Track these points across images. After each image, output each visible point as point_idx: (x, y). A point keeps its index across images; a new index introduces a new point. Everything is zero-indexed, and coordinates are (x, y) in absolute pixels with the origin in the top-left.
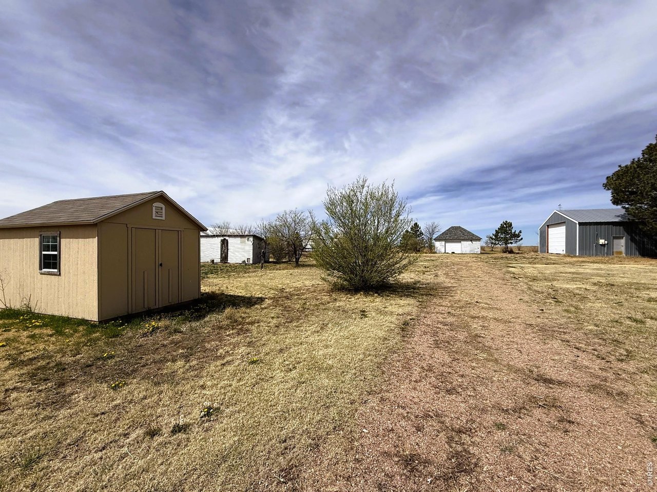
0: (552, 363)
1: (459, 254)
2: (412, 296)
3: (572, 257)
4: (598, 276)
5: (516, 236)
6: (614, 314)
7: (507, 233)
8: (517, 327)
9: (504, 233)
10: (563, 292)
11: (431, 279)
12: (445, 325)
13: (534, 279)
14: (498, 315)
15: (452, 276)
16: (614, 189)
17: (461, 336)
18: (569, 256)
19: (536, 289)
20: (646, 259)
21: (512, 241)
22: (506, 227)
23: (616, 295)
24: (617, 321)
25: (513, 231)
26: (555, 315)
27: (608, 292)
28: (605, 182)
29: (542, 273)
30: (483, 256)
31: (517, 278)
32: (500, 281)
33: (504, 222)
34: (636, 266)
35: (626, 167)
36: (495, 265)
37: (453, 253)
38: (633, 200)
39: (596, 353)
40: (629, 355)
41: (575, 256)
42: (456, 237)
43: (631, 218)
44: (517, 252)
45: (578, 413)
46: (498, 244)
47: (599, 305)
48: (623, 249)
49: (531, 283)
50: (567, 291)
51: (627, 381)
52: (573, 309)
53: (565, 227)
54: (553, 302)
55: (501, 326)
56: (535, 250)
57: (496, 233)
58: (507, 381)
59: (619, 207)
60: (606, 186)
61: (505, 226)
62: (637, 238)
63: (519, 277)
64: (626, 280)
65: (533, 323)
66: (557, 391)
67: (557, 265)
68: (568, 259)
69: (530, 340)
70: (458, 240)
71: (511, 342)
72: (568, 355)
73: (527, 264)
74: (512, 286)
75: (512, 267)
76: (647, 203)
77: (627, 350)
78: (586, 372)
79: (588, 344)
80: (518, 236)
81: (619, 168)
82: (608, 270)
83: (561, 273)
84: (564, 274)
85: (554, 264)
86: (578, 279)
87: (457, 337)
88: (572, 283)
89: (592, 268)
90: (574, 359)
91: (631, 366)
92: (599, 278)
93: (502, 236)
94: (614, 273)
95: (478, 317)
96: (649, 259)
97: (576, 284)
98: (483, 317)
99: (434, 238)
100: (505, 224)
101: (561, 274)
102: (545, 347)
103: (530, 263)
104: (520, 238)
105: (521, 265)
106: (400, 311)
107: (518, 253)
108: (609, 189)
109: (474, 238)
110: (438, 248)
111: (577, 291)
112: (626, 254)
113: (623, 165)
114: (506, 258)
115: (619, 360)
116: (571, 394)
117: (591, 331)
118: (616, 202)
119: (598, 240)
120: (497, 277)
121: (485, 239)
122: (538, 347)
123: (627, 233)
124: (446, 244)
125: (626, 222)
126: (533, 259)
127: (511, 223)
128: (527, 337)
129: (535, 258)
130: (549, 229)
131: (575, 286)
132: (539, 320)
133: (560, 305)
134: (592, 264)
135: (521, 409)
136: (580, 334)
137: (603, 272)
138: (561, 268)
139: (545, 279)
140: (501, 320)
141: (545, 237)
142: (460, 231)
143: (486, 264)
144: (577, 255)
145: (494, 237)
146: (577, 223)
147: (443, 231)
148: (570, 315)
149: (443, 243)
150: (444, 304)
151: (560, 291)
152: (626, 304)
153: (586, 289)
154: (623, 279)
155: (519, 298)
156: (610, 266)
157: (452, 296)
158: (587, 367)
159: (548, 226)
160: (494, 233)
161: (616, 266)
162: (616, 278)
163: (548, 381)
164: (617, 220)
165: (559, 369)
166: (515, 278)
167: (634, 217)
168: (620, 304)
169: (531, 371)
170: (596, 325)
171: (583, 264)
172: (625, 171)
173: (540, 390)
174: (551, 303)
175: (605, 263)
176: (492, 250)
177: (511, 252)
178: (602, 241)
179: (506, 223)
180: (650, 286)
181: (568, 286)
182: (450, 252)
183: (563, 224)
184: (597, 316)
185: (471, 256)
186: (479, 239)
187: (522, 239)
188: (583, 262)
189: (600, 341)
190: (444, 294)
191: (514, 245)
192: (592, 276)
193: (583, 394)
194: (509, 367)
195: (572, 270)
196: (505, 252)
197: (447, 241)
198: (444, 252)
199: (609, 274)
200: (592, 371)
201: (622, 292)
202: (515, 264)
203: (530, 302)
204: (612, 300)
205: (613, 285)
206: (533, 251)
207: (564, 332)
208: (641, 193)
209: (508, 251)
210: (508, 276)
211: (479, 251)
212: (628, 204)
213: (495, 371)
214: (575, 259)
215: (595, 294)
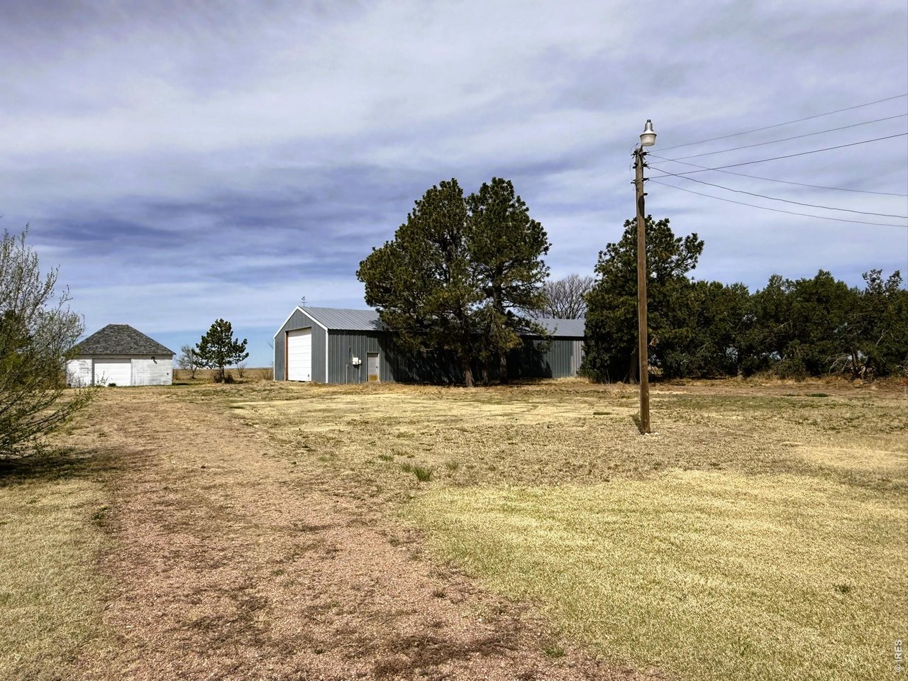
0: (314, 514)
1: (126, 387)
2: (75, 476)
3: (320, 386)
4: (352, 413)
5: (238, 349)
6: (368, 455)
7: (223, 342)
8: (270, 488)
9: (218, 344)
10: (314, 438)
11: (94, 441)
12: (170, 505)
13: (276, 424)
14: (240, 478)
15: (136, 432)
16: (368, 281)
17: (202, 512)
18: (316, 385)
19: (281, 437)
20: (400, 385)
21: (231, 359)
22: (222, 331)
23: (370, 435)
24: (370, 462)
25: (233, 340)
26: (310, 466)
27: (362, 432)
28: (359, 268)
29: (284, 414)
30: (181, 391)
31: (251, 425)
32: (227, 433)
33: (217, 322)
34: (391, 395)
35: (380, 250)
36: (209, 405)
37: (113, 385)
38: (386, 301)
39: (353, 495)
40: (380, 490)
41: (324, 385)
42: (119, 348)
43: (386, 326)
44: (239, 379)
45: (341, 544)
46: (207, 364)
47: (354, 448)
48: (378, 372)
49: (272, 431)
50: (320, 435)
51: (377, 511)
52: (328, 456)
53: (310, 336)
54: (305, 452)
55: (250, 491)
56: (266, 375)
57: (203, 342)
58: (274, 540)
59: (373, 309)
60: (359, 276)
61: (219, 329)
62: (392, 355)
63: (254, 424)
64: (379, 415)
65: (288, 479)
66: (322, 534)
67: (302, 401)
68: (316, 390)
69: (288, 498)
70: (124, 355)
71: (267, 504)
72: (329, 504)
73: (259, 400)
74: (248, 438)
75: (238, 408)
76: (401, 307)
77: (377, 486)
78: (345, 513)
79: (345, 489)
80: (241, 349)
81: (373, 252)
82: (362, 403)
83: (309, 411)
84: (313, 414)
85: (298, 399)
86: (330, 419)
87: (195, 515)
88: (324, 424)
89: (346, 401)
90: (334, 504)
91: (379, 500)
92: (353, 415)
93: (213, 349)
94: (368, 406)
95: (214, 486)
96: (403, 385)
97: (329, 425)
98: (221, 485)
99: (64, 351)
100: (220, 325)
101: (309, 414)
102: (305, 501)
103: (264, 399)
104: (244, 354)
105: (252, 403)
106: (71, 501)
107: (241, 382)
108: (363, 281)
109: (160, 352)
110: (76, 375)
111: (331, 435)
112: (381, 380)
113: (377, 248)
114: (223, 391)
115: (371, 496)
116: (334, 533)
117: (347, 475)
118: (370, 301)
119: (350, 358)
120: (220, 426)
121: (180, 354)
122: (298, 503)
123: (383, 349)
124: (96, 365)
125: (381, 331)
126: (267, 392)
127: (230, 324)
128: (284, 495)
129: (270, 390)
130: (289, 338)
131: (328, 429)
132: (293, 475)
133: (313, 454)
134: (344, 396)
135: (293, 555)
136: (337, 481)
137: (356, 406)
138: (308, 404)
139: (290, 423)
140: (247, 483)
141: (282, 352)
142: (129, 336)
143: (191, 406)
144: (327, 382)
145: (197, 350)
146: (326, 329)
147: (88, 334)
148: (326, 463)
149: (89, 362)
150: (147, 478)
151: (311, 437)
152: (379, 442)
153: (340, 431)
154: (377, 414)
155: (262, 452)
156: (364, 397)
157: (156, 465)
158: (346, 508)
159: (287, 332)
160: (200, 342)
161: (371, 396)
162: (371, 413)
163: (313, 529)
164: (371, 328)
165: (322, 516)
166: (247, 424)
167: (388, 324)
168: (373, 444)
169: (296, 525)
170: (352, 470)
171: (334, 397)
172: (379, 256)
173: (308, 538)
174: (303, 453)
175: (359, 393)
176: (193, 378)
177: (229, 380)
178: (355, 360)
179: (221, 323)
180: (401, 420)
181: (320, 430)
182: (106, 385)
183: (309, 330)
184: (352, 460)
185: (155, 390)
186: (168, 355)
187: (247, 355)
188: (334, 393)
189: (356, 484)
190: (138, 464)
191: (234, 366)
192: (345, 412)
193: (344, 529)
194: (273, 529)
195: (322, 406)
196: (218, 381)
197: (97, 357)
198: (90, 383)
199: (363, 409)
200: (350, 511)
201: (376, 430)
202: (241, 401)
203: (277, 456)
204: (367, 441)
205: (367, 423)
206: (265, 378)
207: (322, 483)
208: (395, 292)
209: (225, 379)
210: (236, 423)
211: (169, 380)
212: (383, 306)
213: (259, 535)
214: (324, 389)
215: (349, 436)
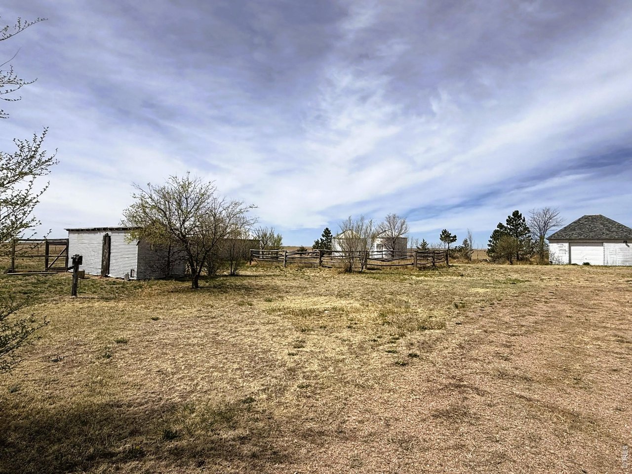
1: (599, 267)
37: (587, 264)
42: (591, 234)
70: (597, 240)
99: (546, 236)
110: (556, 255)
124: (572, 248)
142: (602, 224)
147: (566, 224)
149: (566, 245)
182: (581, 263)
185: (623, 271)
197: (572, 242)
198: (567, 261)
